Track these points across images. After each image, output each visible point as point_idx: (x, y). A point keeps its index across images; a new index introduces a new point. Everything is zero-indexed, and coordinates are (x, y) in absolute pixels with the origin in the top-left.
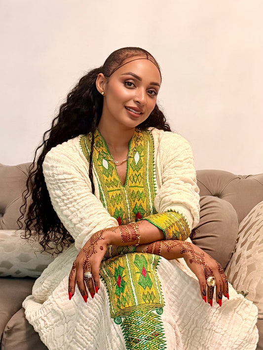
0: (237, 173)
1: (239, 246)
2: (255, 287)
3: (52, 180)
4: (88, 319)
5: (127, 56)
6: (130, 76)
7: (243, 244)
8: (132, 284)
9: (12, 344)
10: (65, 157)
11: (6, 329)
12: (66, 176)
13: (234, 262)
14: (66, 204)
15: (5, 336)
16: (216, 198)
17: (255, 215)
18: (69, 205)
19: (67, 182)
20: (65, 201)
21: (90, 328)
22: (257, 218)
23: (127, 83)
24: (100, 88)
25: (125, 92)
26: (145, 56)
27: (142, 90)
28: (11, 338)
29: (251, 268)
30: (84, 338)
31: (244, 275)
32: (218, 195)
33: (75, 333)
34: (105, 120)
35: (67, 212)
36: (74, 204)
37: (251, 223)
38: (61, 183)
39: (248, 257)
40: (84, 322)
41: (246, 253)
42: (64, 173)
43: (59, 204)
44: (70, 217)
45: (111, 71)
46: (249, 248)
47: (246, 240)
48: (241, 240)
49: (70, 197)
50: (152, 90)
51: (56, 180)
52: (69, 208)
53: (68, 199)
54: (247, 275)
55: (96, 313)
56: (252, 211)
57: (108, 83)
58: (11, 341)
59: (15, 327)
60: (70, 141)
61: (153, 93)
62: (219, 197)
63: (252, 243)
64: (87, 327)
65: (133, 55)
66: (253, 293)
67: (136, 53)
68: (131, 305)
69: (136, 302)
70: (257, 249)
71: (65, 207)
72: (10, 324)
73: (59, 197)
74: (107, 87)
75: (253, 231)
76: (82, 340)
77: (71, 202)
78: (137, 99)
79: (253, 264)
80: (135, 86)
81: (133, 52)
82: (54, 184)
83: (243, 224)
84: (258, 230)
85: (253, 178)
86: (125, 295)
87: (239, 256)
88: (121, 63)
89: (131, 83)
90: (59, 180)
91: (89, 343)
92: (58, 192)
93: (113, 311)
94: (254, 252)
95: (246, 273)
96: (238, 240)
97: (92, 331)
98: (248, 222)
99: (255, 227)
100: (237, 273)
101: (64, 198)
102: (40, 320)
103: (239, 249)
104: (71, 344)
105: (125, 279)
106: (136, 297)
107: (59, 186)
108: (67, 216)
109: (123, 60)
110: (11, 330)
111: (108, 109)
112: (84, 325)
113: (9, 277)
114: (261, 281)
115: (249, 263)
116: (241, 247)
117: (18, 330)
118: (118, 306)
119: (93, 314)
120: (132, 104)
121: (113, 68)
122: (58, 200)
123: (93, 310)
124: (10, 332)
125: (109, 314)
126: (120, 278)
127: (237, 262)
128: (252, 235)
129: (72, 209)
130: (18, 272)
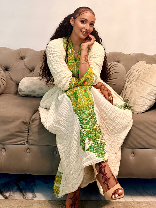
0: (125, 53)
1: (126, 83)
2: (133, 100)
3: (50, 53)
4: (64, 115)
5: (82, 11)
6: (83, 19)
7: (128, 82)
8: (81, 96)
9: (33, 126)
10: (57, 45)
11: (31, 120)
12: (57, 53)
13: (125, 90)
14: (55, 64)
15: (31, 122)
16: (117, 63)
17: (132, 70)
18: (57, 64)
19: (57, 55)
20: (55, 63)
21: (65, 119)
22: (133, 71)
23: (82, 22)
24: (72, 23)
25: (81, 25)
26: (89, 11)
27: (88, 24)
28: (33, 124)
29: (131, 92)
30: (63, 123)
31: (128, 95)
32: (118, 62)
33: (59, 122)
34: (73, 34)
35: (55, 67)
36: (58, 64)
37: (131, 73)
38: (54, 55)
39: (130, 87)
40: (62, 116)
41: (129, 86)
42: (56, 51)
43: (52, 63)
44: (56, 69)
45: (76, 17)
46: (130, 83)
47: (129, 80)
48: (127, 80)
49: (57, 61)
50: (92, 24)
51: (52, 53)
52: (56, 65)
53: (56, 62)
54: (130, 95)
55: (67, 112)
56: (131, 68)
57: (75, 21)
58: (33, 125)
59: (35, 119)
60: (59, 39)
61: (92, 25)
62: (118, 63)
63: (132, 81)
64: (63, 118)
65: (85, 11)
66: (132, 103)
67: (86, 10)
68: (81, 105)
69: (84, 103)
70: (133, 84)
71: (54, 65)
72: (33, 117)
73: (52, 60)
74: (75, 23)
75: (132, 76)
76: (62, 124)
77: (57, 63)
78: (86, 28)
79: (132, 90)
80: (85, 23)
81: (85, 9)
82: (51, 55)
83: (128, 73)
84: (134, 76)
85: (132, 55)
86: (78, 101)
87: (127, 87)
88: (80, 14)
89: (84, 22)
90: (54, 54)
91: (65, 125)
92: (52, 58)
93: (74, 109)
94: (132, 85)
95: (129, 94)
96: (126, 80)
97: (66, 120)
98: (130, 73)
99: (133, 75)
100: (126, 94)
101: (55, 61)
102: (45, 119)
103: (126, 84)
104: (59, 126)
105: (78, 95)
106: (83, 102)
107: (53, 56)
108: (54, 69)
109: (81, 13)
110: (33, 120)
111: (75, 31)
112: (62, 117)
113: (35, 97)
114: (135, 98)
115: (131, 90)
116: (127, 83)
117: (36, 120)
118: (76, 107)
119: (66, 112)
120: (84, 30)
121: (77, 15)
122: (51, 61)
123: (66, 111)
124: (33, 121)
125: (73, 111)
126: (76, 95)
127: (126, 89)
128: (131, 78)
129: (58, 66)
130: (38, 95)
